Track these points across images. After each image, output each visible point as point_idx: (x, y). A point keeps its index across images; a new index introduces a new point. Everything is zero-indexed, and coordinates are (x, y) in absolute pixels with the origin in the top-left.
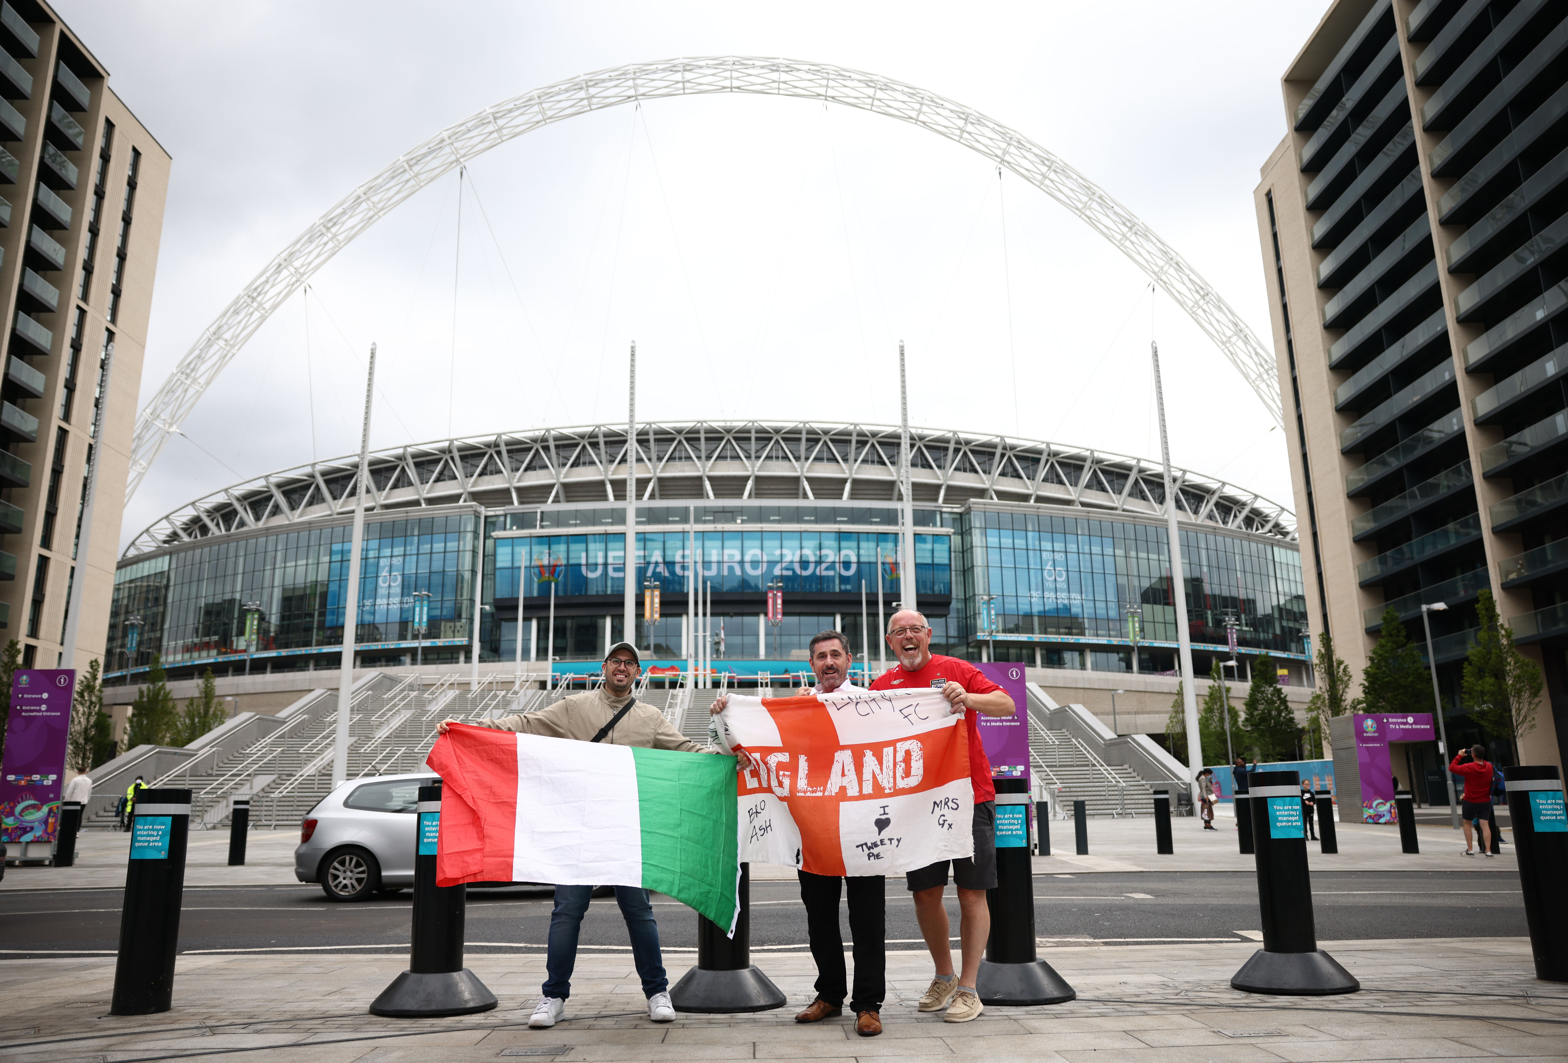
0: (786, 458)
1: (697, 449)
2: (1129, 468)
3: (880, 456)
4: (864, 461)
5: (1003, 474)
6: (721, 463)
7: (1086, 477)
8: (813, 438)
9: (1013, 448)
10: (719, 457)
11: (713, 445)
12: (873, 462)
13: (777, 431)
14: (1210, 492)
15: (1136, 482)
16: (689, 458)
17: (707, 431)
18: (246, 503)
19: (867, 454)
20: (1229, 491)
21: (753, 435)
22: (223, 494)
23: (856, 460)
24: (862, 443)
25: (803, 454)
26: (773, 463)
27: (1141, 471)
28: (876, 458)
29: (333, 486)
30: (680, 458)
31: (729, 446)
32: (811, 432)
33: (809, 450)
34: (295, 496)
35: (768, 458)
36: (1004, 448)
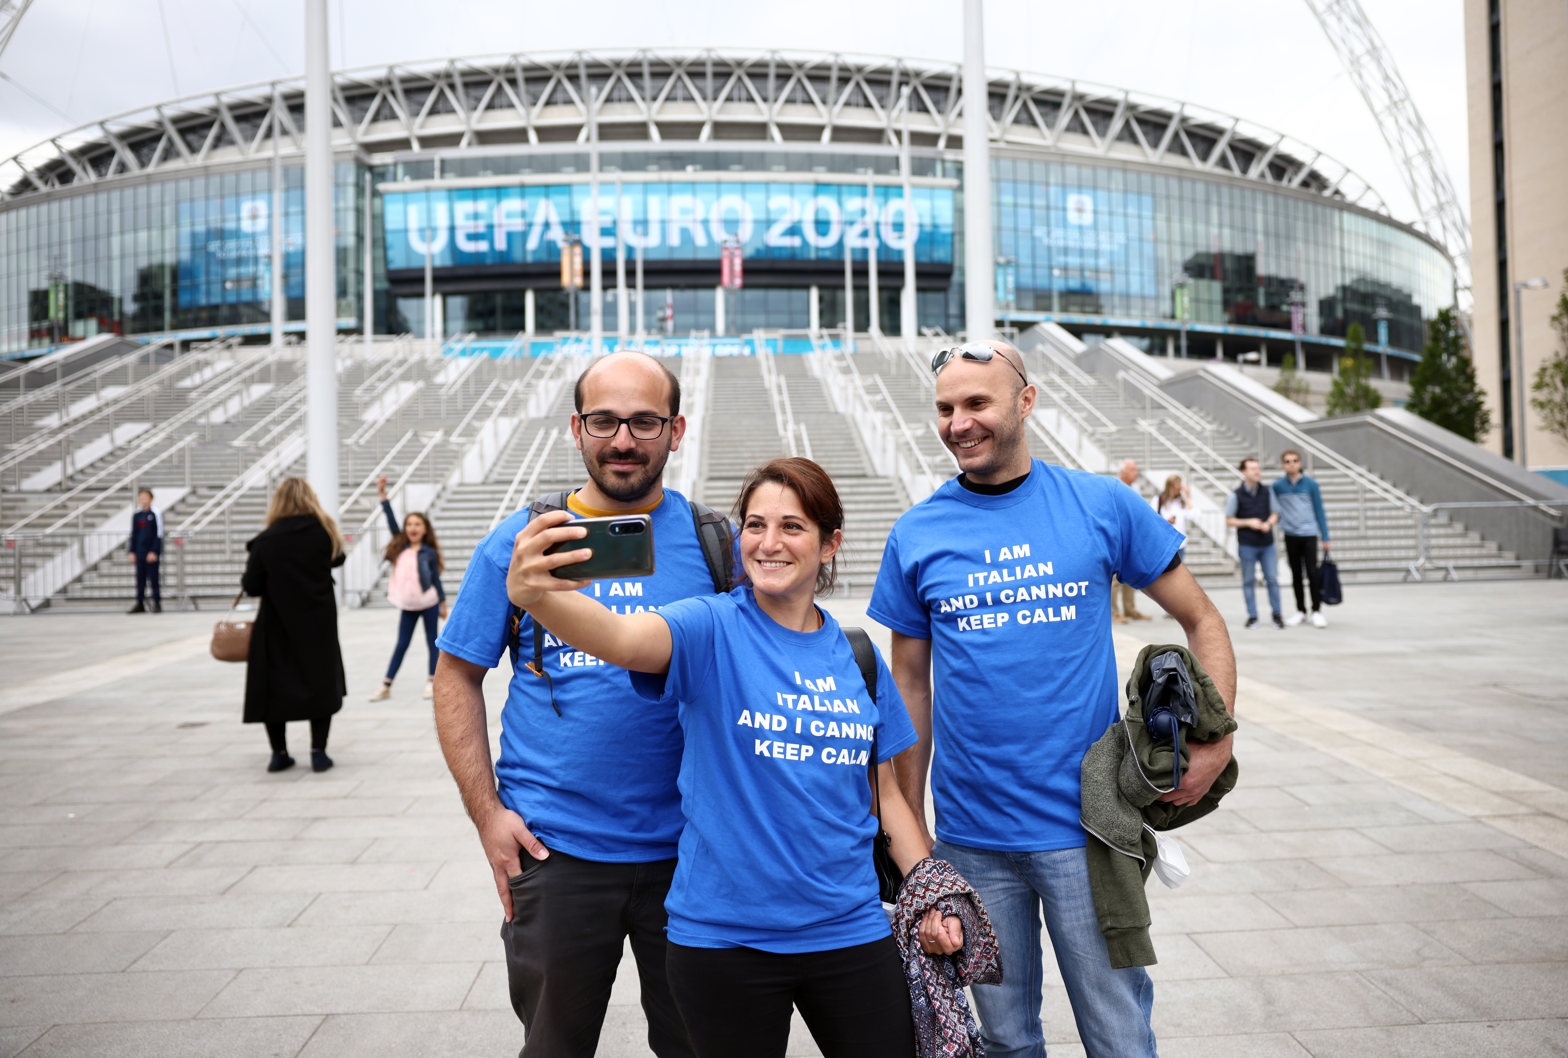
0: (751, 99)
1: (640, 88)
2: (1169, 116)
3: (865, 98)
4: (847, 104)
5: (1016, 121)
6: (671, 105)
7: (1117, 125)
8: (784, 74)
9: (1029, 88)
10: (668, 99)
11: (659, 82)
12: (857, 105)
13: (740, 64)
14: (1262, 148)
15: (1176, 135)
16: (631, 99)
17: (652, 64)
18: (85, 159)
19: (851, 95)
20: (1286, 148)
21: (709, 70)
22: (50, 145)
23: (835, 103)
24: (844, 81)
25: (771, 94)
26: (734, 106)
27: (1184, 120)
28: (861, 100)
29: (191, 137)
30: (620, 100)
31: (679, 84)
32: (781, 65)
33: (779, 89)
34: (145, 151)
35: (729, 99)
36: (1020, 88)
